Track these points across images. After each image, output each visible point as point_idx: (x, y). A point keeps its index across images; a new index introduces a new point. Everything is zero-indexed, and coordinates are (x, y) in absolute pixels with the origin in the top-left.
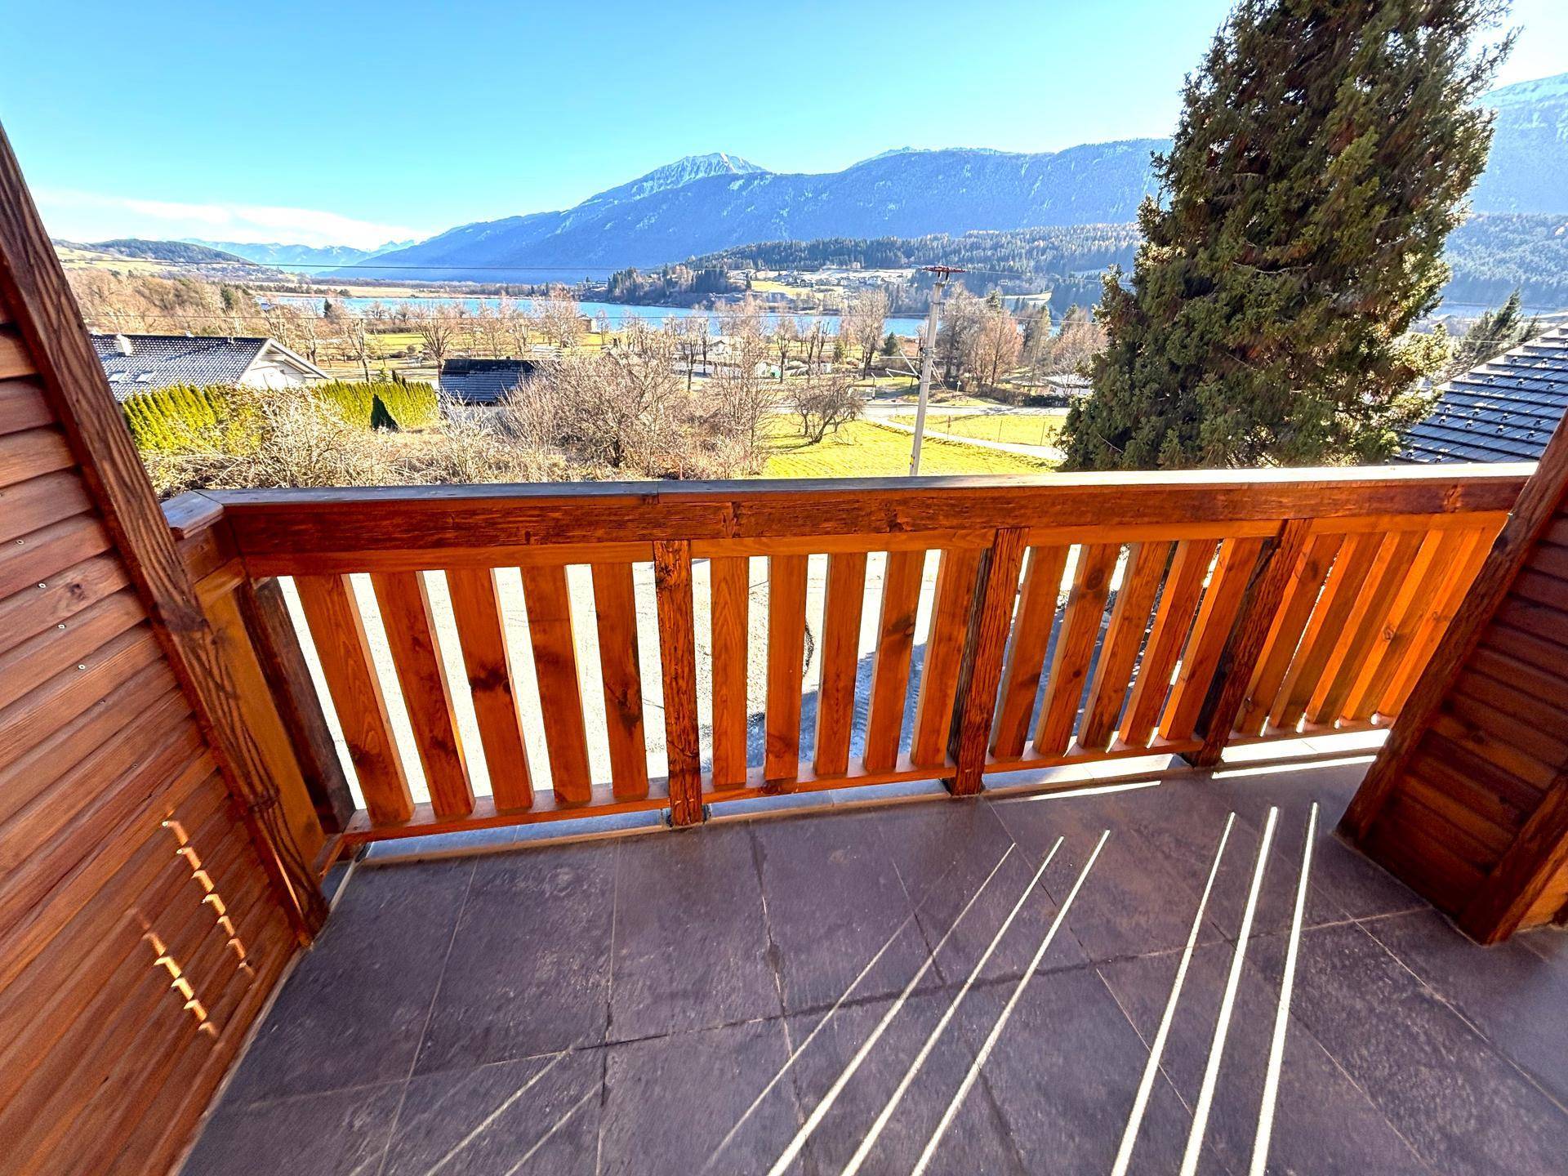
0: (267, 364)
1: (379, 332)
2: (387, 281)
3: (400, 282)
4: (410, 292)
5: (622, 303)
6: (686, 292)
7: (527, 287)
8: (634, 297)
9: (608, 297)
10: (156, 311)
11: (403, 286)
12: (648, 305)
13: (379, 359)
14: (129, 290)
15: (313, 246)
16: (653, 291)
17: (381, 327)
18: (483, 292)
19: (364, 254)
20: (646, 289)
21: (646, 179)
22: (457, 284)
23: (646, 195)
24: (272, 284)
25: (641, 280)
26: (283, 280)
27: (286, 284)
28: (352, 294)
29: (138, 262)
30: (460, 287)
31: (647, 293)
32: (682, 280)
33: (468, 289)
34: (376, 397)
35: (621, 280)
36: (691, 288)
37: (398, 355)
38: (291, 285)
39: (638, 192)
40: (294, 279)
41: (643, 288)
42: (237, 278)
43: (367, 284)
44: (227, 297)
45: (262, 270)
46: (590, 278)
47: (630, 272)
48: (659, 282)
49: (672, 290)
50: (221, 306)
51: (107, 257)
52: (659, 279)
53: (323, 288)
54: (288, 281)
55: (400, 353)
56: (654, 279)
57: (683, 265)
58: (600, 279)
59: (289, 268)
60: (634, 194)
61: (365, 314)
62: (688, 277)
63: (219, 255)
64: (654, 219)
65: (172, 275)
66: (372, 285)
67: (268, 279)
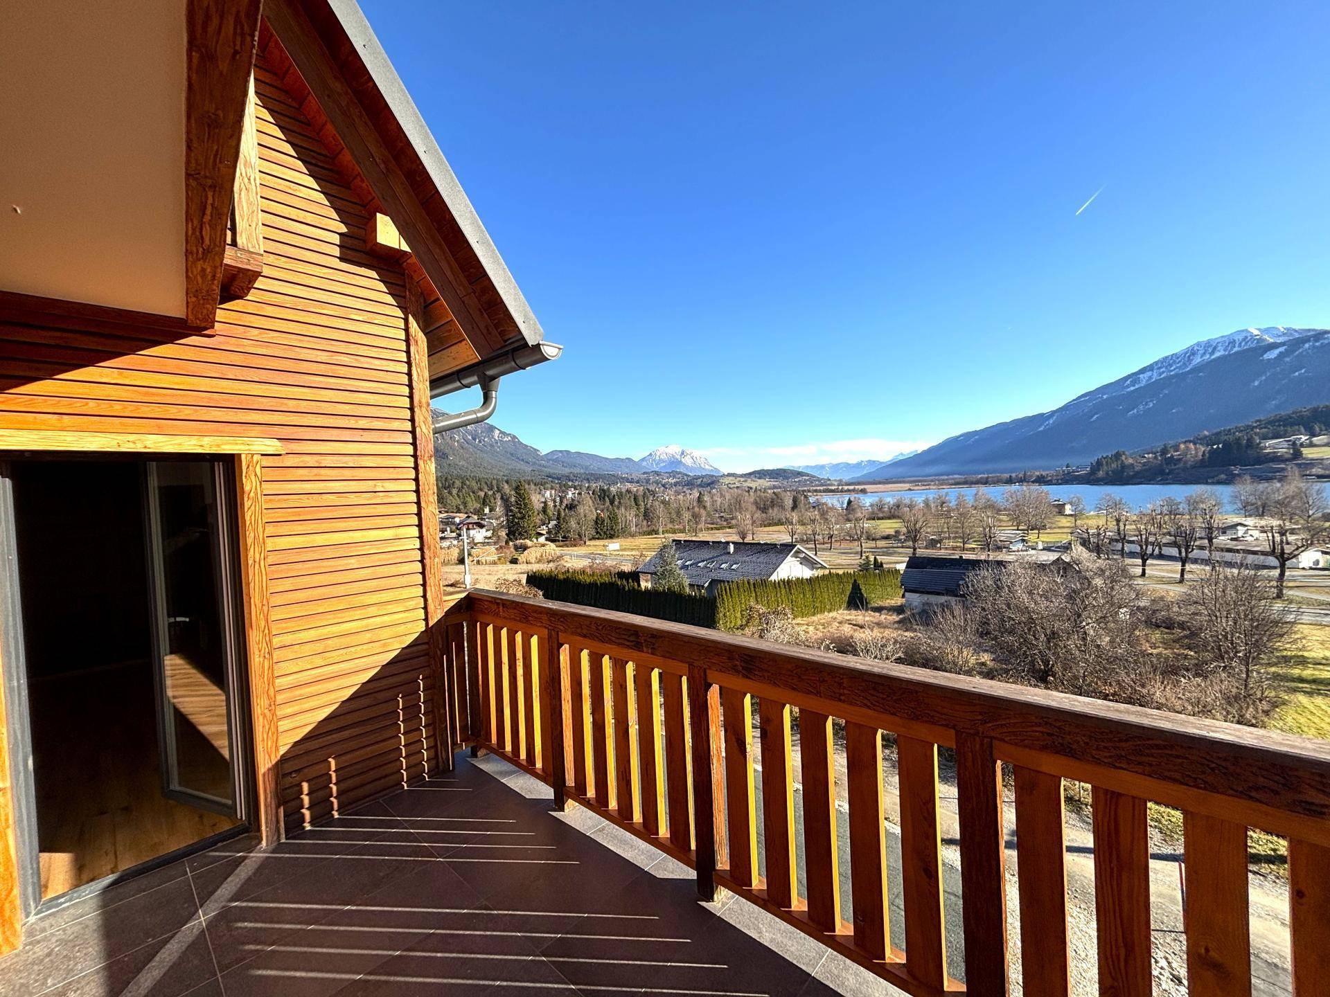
0: (794, 559)
1: (879, 519)
3: (901, 479)
4: (907, 486)
5: (1106, 484)
6: (1193, 467)
7: (1006, 476)
8: (1122, 477)
9: (1091, 479)
10: (759, 512)
11: (904, 482)
13: (873, 540)
14: (752, 500)
15: (850, 462)
16: (1146, 470)
17: (881, 515)
18: (965, 483)
19: (883, 463)
20: (1137, 469)
21: (1143, 371)
23: (1143, 383)
24: (822, 488)
25: (1131, 461)
26: (829, 485)
27: (830, 488)
28: (868, 489)
29: (761, 481)
30: (947, 479)
31: (1138, 473)
32: (1189, 456)
33: (953, 481)
34: (855, 581)
35: (1107, 462)
36: (1202, 463)
37: (887, 537)
38: (833, 488)
39: (1133, 384)
40: (836, 483)
41: (1134, 468)
42: (806, 485)
43: (880, 483)
44: (795, 500)
45: (819, 480)
46: (1070, 465)
47: (1117, 456)
48: (1155, 461)
49: (1173, 467)
50: (791, 506)
51: (749, 480)
52: (1156, 458)
53: (851, 487)
54: (832, 485)
55: (889, 535)
56: (1149, 458)
57: (1190, 441)
58: (1082, 464)
59: (834, 477)
60: (1128, 387)
61: (872, 505)
62: (1197, 453)
63: (800, 474)
64: (1151, 405)
65: (775, 487)
66: (884, 483)
67: (822, 485)
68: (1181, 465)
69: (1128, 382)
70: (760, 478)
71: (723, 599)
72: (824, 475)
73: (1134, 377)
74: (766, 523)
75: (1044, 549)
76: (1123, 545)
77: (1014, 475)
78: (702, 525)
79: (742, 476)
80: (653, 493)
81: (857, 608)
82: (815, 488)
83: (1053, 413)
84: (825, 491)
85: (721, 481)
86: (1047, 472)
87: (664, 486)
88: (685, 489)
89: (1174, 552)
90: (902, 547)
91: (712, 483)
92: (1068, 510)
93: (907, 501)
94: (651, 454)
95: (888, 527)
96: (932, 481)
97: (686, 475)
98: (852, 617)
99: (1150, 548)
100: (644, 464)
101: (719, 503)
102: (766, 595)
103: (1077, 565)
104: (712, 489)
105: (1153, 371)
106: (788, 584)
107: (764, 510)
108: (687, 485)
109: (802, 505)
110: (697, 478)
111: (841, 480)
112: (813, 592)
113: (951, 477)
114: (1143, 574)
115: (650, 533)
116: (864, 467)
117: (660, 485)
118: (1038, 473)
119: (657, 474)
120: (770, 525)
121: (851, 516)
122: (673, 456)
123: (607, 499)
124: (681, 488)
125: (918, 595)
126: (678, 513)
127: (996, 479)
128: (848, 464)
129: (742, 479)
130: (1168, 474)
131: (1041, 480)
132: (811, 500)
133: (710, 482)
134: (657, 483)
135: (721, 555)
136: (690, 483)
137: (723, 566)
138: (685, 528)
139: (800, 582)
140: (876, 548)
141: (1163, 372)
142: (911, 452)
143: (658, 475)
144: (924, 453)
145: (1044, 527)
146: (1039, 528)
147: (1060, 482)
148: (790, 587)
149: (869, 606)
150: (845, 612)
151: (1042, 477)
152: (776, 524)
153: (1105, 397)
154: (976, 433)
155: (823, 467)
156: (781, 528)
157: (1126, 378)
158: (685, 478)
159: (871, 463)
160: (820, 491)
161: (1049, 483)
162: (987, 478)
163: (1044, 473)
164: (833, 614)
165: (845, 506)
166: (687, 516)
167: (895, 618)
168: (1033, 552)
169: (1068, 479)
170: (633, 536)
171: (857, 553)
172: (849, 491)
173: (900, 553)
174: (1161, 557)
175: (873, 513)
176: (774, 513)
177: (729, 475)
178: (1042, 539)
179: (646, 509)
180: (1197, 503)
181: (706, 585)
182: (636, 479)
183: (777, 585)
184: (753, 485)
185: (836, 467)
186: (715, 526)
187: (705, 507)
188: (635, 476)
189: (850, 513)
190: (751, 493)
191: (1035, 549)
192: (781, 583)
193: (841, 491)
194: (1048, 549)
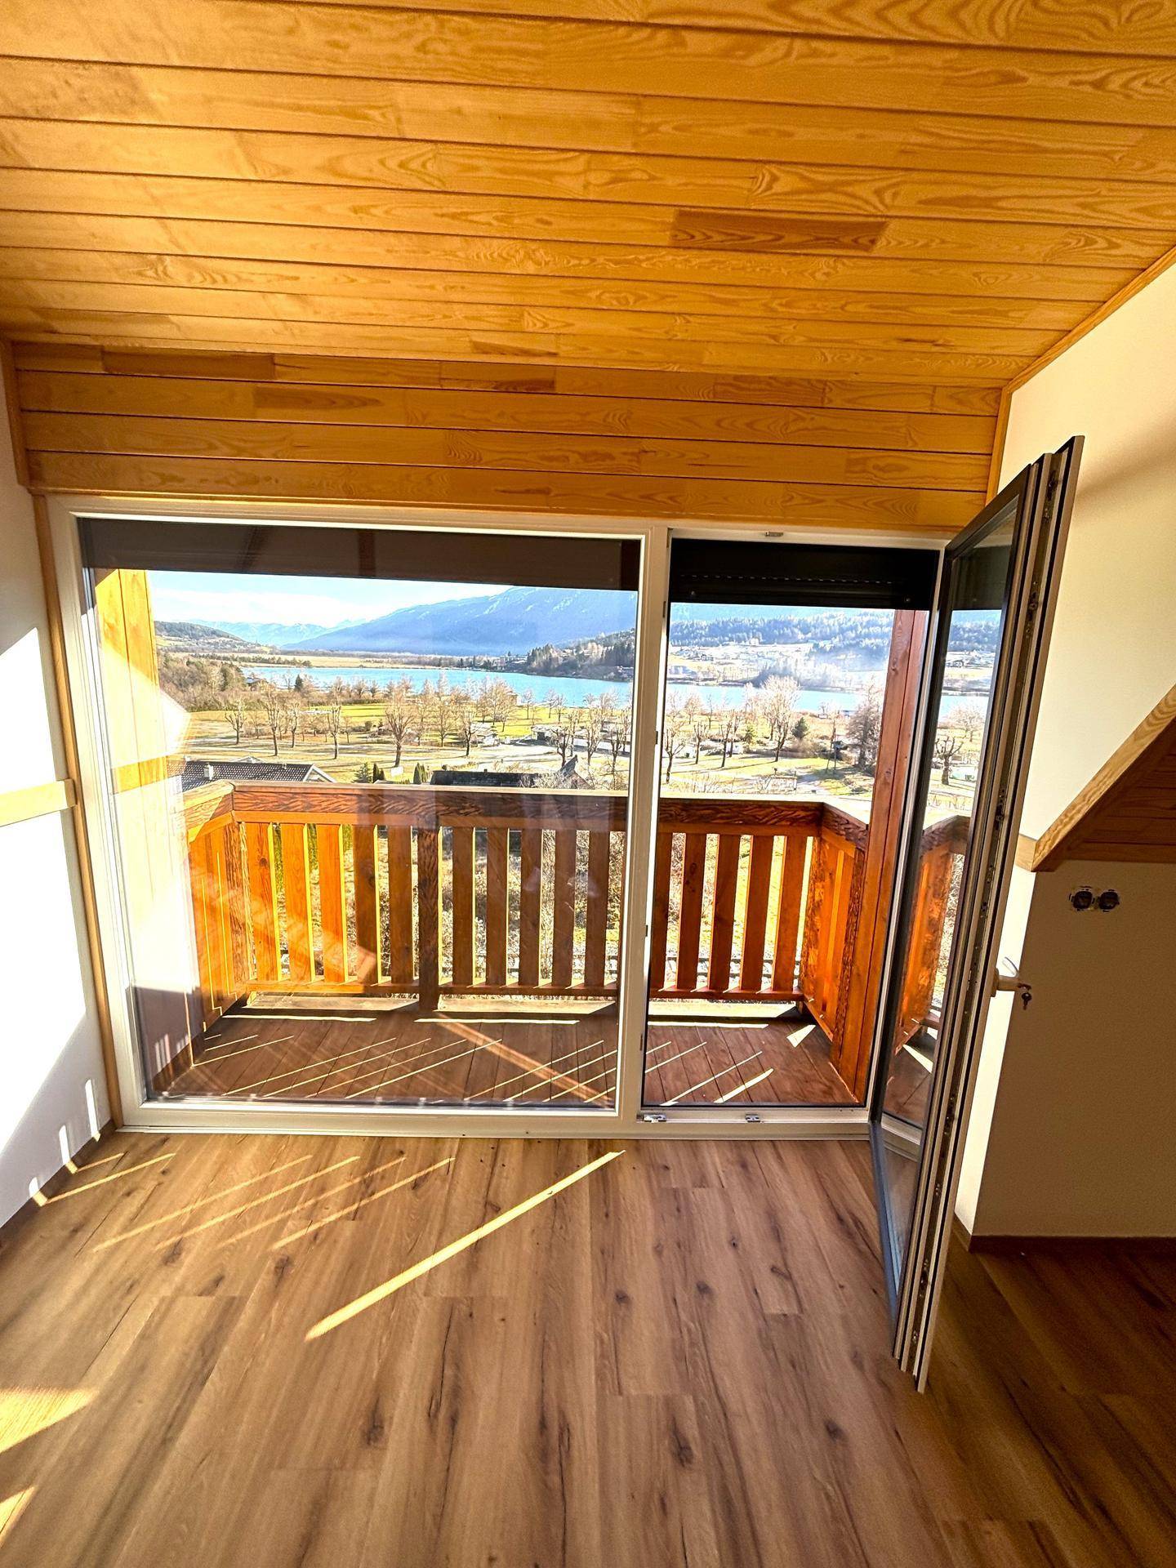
1: (341, 704)
2: (341, 652)
3: (350, 652)
4: (357, 661)
5: (540, 675)
6: (595, 665)
7: (457, 659)
11: (352, 656)
13: (341, 733)
16: (566, 664)
17: (342, 699)
18: (419, 663)
19: (324, 629)
20: (560, 662)
22: (397, 654)
24: (251, 656)
25: (556, 654)
26: (258, 652)
27: (262, 656)
28: (313, 664)
30: (399, 657)
32: (593, 655)
33: (406, 660)
35: (538, 655)
36: (600, 662)
37: (358, 730)
38: (266, 657)
40: (268, 650)
41: (557, 661)
42: (225, 650)
43: (324, 654)
44: (224, 673)
45: (244, 644)
46: (510, 651)
47: (547, 649)
48: (572, 656)
50: (221, 683)
52: (572, 653)
53: (290, 658)
54: (262, 652)
55: (358, 727)
56: (568, 653)
57: (595, 641)
58: (521, 653)
59: (263, 643)
62: (598, 652)
63: (212, 632)
65: (182, 649)
66: (329, 655)
67: (248, 651)
68: (587, 662)
72: (249, 638)
75: (510, 744)
77: (464, 658)
82: (242, 656)
84: (257, 661)
86: (493, 659)
90: (379, 742)
92: (519, 702)
93: (370, 685)
95: (354, 715)
96: (383, 657)
109: (235, 681)
111: (274, 647)
113: (403, 654)
116: (303, 632)
118: (485, 659)
121: (306, 700)
127: (447, 662)
128: (280, 626)
131: (489, 667)
140: (348, 743)
147: (503, 669)
151: (489, 663)
152: (204, 709)
155: (245, 626)
156: (217, 714)
159: (310, 627)
160: (251, 660)
161: (493, 669)
162: (439, 660)
163: (489, 659)
165: (296, 688)
168: (503, 746)
169: (511, 668)
171: (327, 751)
172: (288, 662)
173: (377, 750)
176: (198, 692)
178: (508, 733)
185: (264, 629)
189: (304, 697)
191: (504, 743)
193: (278, 663)
194: (513, 743)
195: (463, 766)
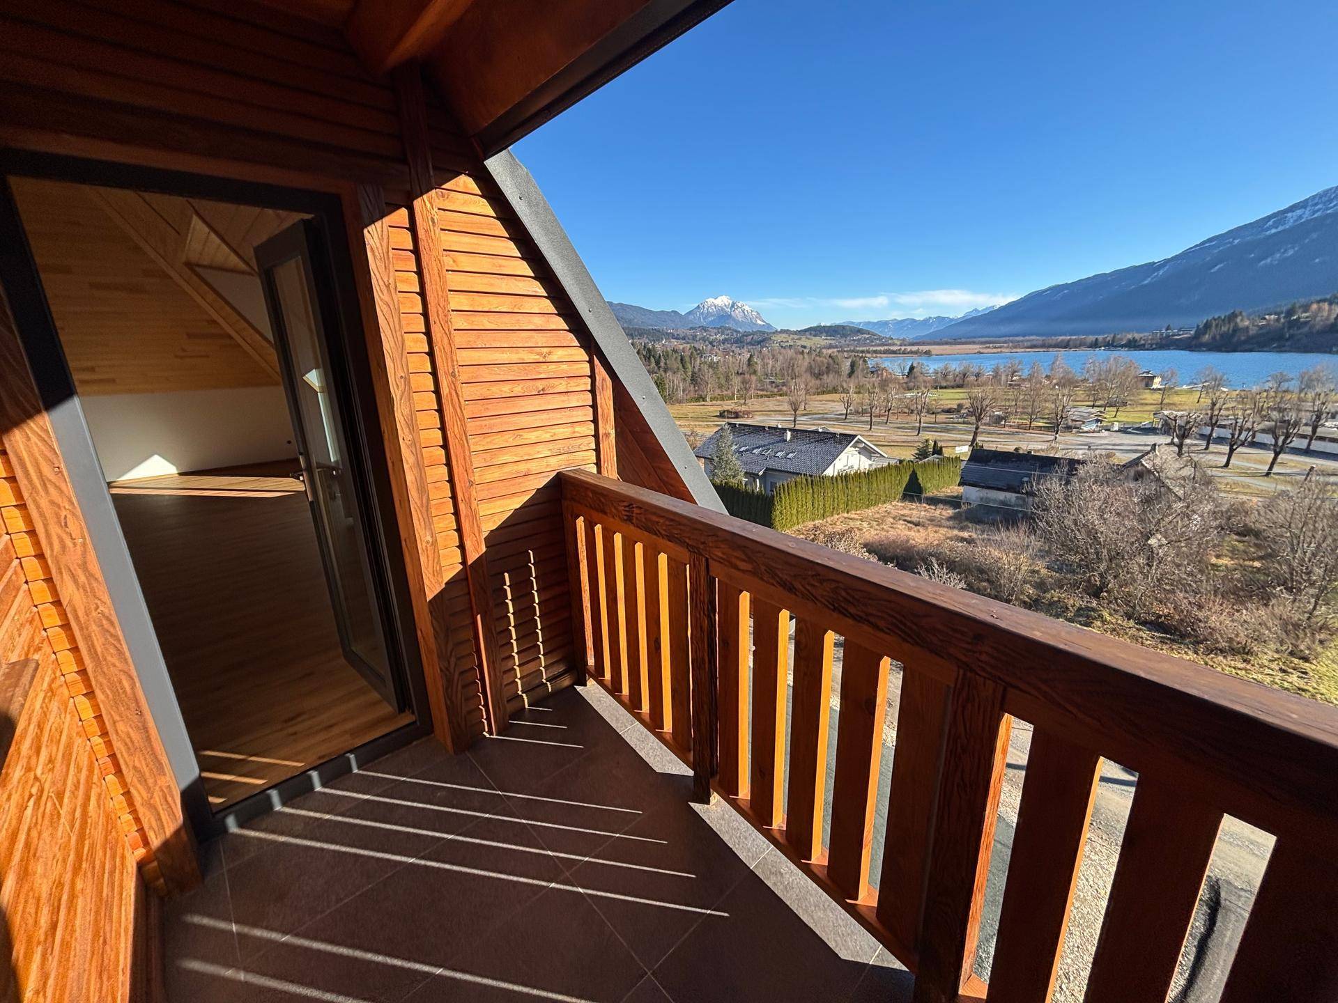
0: (853, 449)
1: (941, 388)
2: (963, 340)
3: (973, 339)
4: (976, 347)
5: (1211, 350)
6: (1320, 333)
7: (1091, 338)
8: (1230, 342)
9: (1192, 345)
10: (813, 378)
11: (974, 343)
12: (1251, 351)
13: (933, 413)
14: (806, 363)
15: (917, 318)
16: (1262, 335)
17: (944, 384)
18: (1043, 346)
19: (953, 320)
20: (1251, 333)
21: (1293, 208)
22: (1022, 338)
24: (882, 348)
25: (1247, 323)
26: (890, 345)
27: (891, 348)
28: (933, 352)
29: (817, 339)
30: (1022, 341)
31: (1253, 337)
32: (1319, 319)
33: (1029, 344)
34: (914, 471)
35: (1217, 325)
36: (1331, 330)
37: (949, 411)
38: (894, 348)
39: (1275, 226)
40: (898, 343)
41: (1248, 332)
42: (865, 345)
43: (947, 343)
44: (853, 365)
45: (880, 338)
46: (1171, 326)
47: (1233, 316)
48: (1276, 324)
49: (1295, 332)
50: (847, 372)
51: (804, 338)
52: (1278, 320)
53: (915, 348)
54: (894, 344)
55: (950, 409)
56: (1270, 320)
57: (1324, 301)
58: (1186, 326)
59: (897, 336)
60: (1269, 229)
61: (936, 373)
62: (1329, 315)
63: (860, 331)
64: (1291, 252)
65: (830, 347)
66: (951, 344)
67: (883, 345)
68: (1306, 329)
69: (1271, 223)
70: (815, 336)
71: (781, 498)
72: (886, 333)
73: (1280, 216)
74: (819, 390)
75: (1119, 431)
76: (1212, 430)
77: (1100, 338)
78: (752, 392)
79: (796, 333)
80: (701, 353)
81: (912, 500)
82: (875, 349)
83: (1167, 262)
84: (885, 352)
85: (773, 338)
86: (1142, 335)
87: (711, 343)
88: (733, 348)
89: (1268, 439)
90: (964, 423)
91: (763, 341)
92: (1157, 383)
93: (975, 370)
94: (698, 307)
95: (951, 398)
96: (1005, 342)
97: (736, 331)
98: (906, 512)
99: (1244, 434)
100: (691, 317)
101: (770, 366)
102: (822, 491)
103: (1158, 472)
104: (762, 347)
105: (1305, 208)
106: (845, 478)
107: (818, 376)
108: (736, 342)
109: (859, 370)
110: (747, 335)
111: (904, 340)
112: (870, 483)
113: (1027, 338)
114: (1227, 465)
115: (697, 400)
116: (931, 325)
117: (707, 343)
118: (1130, 336)
119: (704, 329)
120: (823, 393)
121: (911, 384)
122: (723, 309)
123: (652, 359)
124: (729, 346)
125: (978, 489)
126: (727, 379)
127: (1078, 342)
128: (914, 321)
129: (796, 337)
130: (1287, 340)
131: (1133, 345)
132: (871, 364)
133: (761, 338)
134: (704, 339)
135: (777, 442)
136: (740, 342)
137: (779, 454)
138: (733, 394)
139: (858, 475)
140: (935, 423)
141: (1318, 211)
142: (987, 308)
143: (705, 331)
144: (1003, 309)
145: (1124, 404)
146: (1119, 404)
147: (1154, 346)
148: (847, 481)
149: (924, 495)
150: (900, 504)
151: (1135, 340)
152: (829, 392)
153: (1236, 241)
154: (1066, 286)
155: (886, 323)
156: (836, 396)
157: (1269, 218)
158: (735, 334)
159: (940, 319)
160: (880, 352)
161: (1141, 347)
162: (1069, 341)
163: (1137, 336)
164: (888, 506)
165: (906, 372)
166: (736, 381)
167: (950, 512)
168: (1106, 433)
169: (1166, 344)
170: (680, 402)
171: (913, 428)
172: (911, 352)
173: (960, 430)
174: (1253, 444)
175: (935, 381)
176: (829, 379)
177: (783, 331)
178: (1119, 419)
179: (694, 373)
180: (1312, 380)
181: (761, 473)
182: (682, 335)
183: (834, 479)
184: (808, 343)
185: (900, 324)
186: (765, 393)
187: (755, 372)
188: (682, 332)
189: (910, 382)
190: (806, 356)
191: (1109, 430)
192: (839, 478)
193: (904, 353)
194: (1123, 431)
195: (1043, 450)
